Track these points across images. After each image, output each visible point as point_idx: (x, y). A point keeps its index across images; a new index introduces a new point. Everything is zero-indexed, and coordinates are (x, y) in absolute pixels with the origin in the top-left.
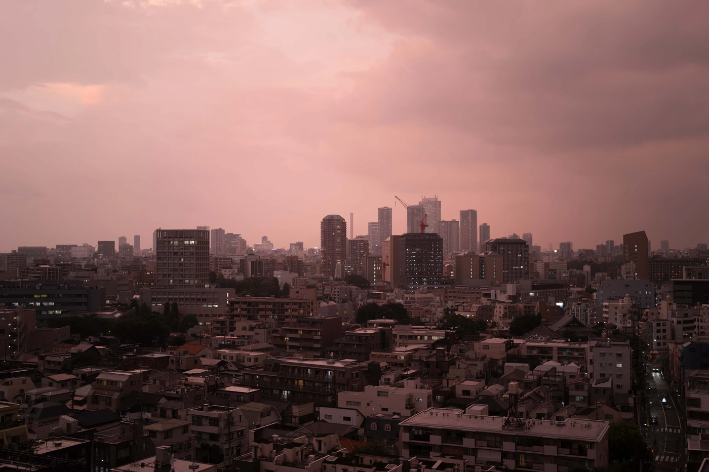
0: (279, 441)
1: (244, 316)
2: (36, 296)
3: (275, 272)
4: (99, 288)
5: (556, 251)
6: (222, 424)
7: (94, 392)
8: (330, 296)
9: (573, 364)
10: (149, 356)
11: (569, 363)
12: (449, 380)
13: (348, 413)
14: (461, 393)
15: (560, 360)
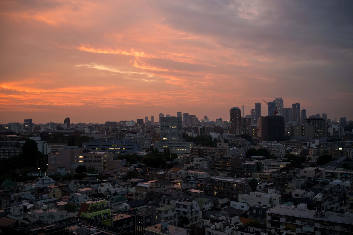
0: (213, 218)
1: (198, 155)
2: (113, 145)
3: (210, 133)
4: (137, 142)
5: (338, 122)
6: (189, 208)
7: (136, 192)
8: (234, 144)
9: (348, 182)
10: (158, 173)
11: (346, 181)
12: (289, 189)
13: (243, 204)
14: (294, 195)
15: (341, 179)
